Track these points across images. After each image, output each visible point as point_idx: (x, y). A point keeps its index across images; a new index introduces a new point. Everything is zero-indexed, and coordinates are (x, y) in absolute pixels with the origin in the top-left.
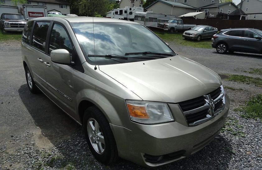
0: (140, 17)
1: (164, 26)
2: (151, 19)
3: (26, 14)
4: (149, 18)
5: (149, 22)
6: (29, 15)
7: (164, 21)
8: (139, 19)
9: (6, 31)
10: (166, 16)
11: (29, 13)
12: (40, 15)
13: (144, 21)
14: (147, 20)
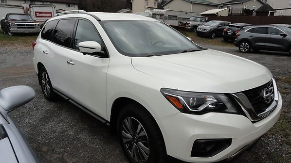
0: (159, 15)
1: (186, 24)
2: (171, 17)
3: (33, 14)
4: (169, 16)
5: (169, 20)
6: (36, 15)
7: (185, 19)
8: (158, 17)
9: (11, 33)
10: (187, 13)
11: (36, 13)
12: (48, 15)
13: (162, 19)
14: (166, 18)
